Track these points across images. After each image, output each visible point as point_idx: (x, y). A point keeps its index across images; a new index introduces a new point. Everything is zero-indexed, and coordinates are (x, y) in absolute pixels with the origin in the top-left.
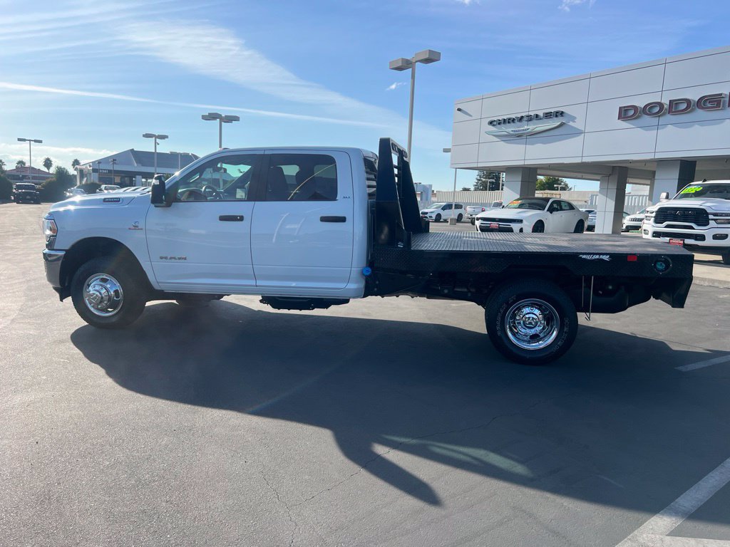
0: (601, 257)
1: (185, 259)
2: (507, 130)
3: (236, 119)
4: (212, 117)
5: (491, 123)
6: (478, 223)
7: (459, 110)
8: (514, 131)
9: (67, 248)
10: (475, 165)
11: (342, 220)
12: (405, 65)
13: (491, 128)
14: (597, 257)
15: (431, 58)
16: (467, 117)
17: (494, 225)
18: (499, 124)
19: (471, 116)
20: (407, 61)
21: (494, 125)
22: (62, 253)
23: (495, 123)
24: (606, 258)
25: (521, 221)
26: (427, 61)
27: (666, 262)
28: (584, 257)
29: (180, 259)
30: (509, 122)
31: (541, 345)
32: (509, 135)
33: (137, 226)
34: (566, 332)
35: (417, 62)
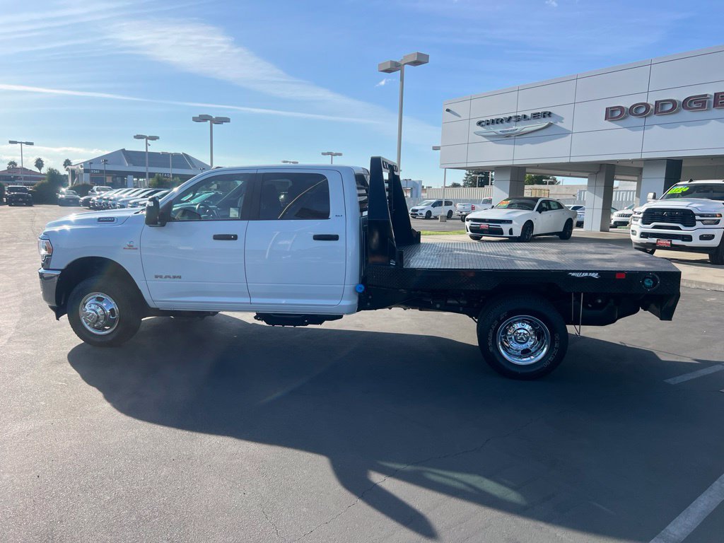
0: (590, 274)
1: (180, 277)
2: (496, 131)
3: (227, 120)
4: (203, 118)
5: (480, 123)
6: (468, 224)
7: (448, 110)
8: (503, 132)
9: (63, 268)
10: (464, 165)
11: (335, 238)
12: (394, 68)
13: (480, 129)
14: (586, 274)
15: (420, 61)
16: (457, 118)
17: (484, 225)
18: (488, 124)
19: (459, 116)
20: (396, 63)
21: (482, 126)
22: (59, 273)
23: (483, 124)
24: (595, 275)
25: (510, 222)
26: (416, 63)
27: (654, 279)
28: (573, 274)
29: (174, 277)
30: (497, 123)
31: (532, 360)
32: (498, 136)
33: (132, 246)
34: (556, 348)
35: (405, 64)
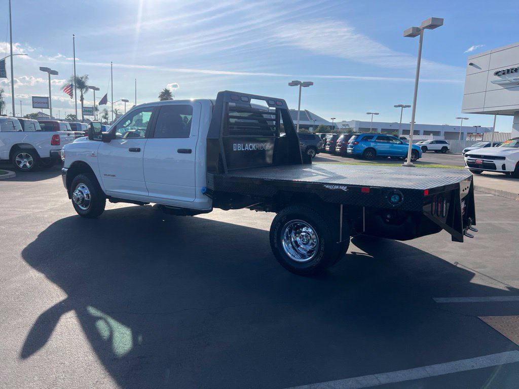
0: (341, 187)
1: (115, 176)
2: (509, 79)
3: (311, 84)
4: (294, 84)
5: (497, 74)
6: (466, 159)
7: (471, 64)
8: (516, 79)
9: (68, 167)
10: (481, 110)
11: (189, 151)
12: (416, 32)
13: (497, 78)
14: (337, 187)
15: (435, 24)
16: (478, 70)
17: (479, 160)
18: (504, 74)
19: (481, 69)
20: (417, 28)
21: (499, 75)
22: (67, 170)
23: (500, 74)
24: (344, 188)
25: (503, 158)
26: (432, 27)
27: (399, 195)
28: (327, 187)
29: (112, 176)
30: (512, 72)
32: (511, 83)
33: (94, 155)
